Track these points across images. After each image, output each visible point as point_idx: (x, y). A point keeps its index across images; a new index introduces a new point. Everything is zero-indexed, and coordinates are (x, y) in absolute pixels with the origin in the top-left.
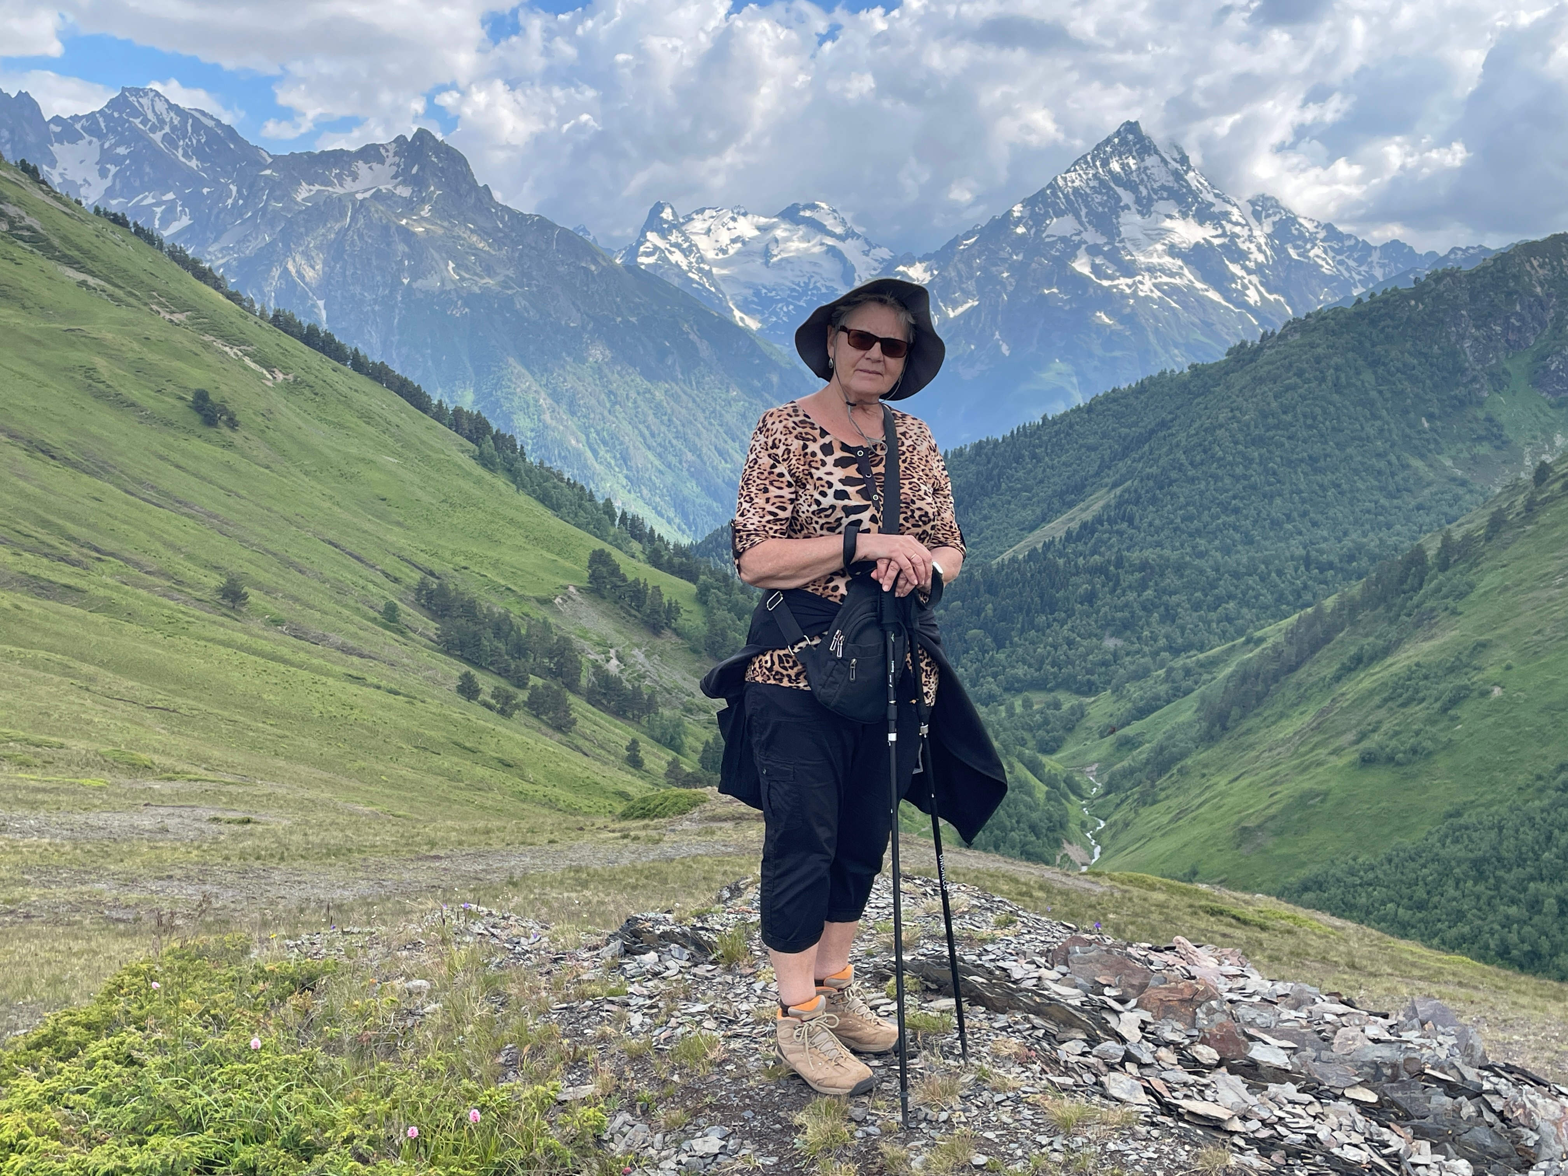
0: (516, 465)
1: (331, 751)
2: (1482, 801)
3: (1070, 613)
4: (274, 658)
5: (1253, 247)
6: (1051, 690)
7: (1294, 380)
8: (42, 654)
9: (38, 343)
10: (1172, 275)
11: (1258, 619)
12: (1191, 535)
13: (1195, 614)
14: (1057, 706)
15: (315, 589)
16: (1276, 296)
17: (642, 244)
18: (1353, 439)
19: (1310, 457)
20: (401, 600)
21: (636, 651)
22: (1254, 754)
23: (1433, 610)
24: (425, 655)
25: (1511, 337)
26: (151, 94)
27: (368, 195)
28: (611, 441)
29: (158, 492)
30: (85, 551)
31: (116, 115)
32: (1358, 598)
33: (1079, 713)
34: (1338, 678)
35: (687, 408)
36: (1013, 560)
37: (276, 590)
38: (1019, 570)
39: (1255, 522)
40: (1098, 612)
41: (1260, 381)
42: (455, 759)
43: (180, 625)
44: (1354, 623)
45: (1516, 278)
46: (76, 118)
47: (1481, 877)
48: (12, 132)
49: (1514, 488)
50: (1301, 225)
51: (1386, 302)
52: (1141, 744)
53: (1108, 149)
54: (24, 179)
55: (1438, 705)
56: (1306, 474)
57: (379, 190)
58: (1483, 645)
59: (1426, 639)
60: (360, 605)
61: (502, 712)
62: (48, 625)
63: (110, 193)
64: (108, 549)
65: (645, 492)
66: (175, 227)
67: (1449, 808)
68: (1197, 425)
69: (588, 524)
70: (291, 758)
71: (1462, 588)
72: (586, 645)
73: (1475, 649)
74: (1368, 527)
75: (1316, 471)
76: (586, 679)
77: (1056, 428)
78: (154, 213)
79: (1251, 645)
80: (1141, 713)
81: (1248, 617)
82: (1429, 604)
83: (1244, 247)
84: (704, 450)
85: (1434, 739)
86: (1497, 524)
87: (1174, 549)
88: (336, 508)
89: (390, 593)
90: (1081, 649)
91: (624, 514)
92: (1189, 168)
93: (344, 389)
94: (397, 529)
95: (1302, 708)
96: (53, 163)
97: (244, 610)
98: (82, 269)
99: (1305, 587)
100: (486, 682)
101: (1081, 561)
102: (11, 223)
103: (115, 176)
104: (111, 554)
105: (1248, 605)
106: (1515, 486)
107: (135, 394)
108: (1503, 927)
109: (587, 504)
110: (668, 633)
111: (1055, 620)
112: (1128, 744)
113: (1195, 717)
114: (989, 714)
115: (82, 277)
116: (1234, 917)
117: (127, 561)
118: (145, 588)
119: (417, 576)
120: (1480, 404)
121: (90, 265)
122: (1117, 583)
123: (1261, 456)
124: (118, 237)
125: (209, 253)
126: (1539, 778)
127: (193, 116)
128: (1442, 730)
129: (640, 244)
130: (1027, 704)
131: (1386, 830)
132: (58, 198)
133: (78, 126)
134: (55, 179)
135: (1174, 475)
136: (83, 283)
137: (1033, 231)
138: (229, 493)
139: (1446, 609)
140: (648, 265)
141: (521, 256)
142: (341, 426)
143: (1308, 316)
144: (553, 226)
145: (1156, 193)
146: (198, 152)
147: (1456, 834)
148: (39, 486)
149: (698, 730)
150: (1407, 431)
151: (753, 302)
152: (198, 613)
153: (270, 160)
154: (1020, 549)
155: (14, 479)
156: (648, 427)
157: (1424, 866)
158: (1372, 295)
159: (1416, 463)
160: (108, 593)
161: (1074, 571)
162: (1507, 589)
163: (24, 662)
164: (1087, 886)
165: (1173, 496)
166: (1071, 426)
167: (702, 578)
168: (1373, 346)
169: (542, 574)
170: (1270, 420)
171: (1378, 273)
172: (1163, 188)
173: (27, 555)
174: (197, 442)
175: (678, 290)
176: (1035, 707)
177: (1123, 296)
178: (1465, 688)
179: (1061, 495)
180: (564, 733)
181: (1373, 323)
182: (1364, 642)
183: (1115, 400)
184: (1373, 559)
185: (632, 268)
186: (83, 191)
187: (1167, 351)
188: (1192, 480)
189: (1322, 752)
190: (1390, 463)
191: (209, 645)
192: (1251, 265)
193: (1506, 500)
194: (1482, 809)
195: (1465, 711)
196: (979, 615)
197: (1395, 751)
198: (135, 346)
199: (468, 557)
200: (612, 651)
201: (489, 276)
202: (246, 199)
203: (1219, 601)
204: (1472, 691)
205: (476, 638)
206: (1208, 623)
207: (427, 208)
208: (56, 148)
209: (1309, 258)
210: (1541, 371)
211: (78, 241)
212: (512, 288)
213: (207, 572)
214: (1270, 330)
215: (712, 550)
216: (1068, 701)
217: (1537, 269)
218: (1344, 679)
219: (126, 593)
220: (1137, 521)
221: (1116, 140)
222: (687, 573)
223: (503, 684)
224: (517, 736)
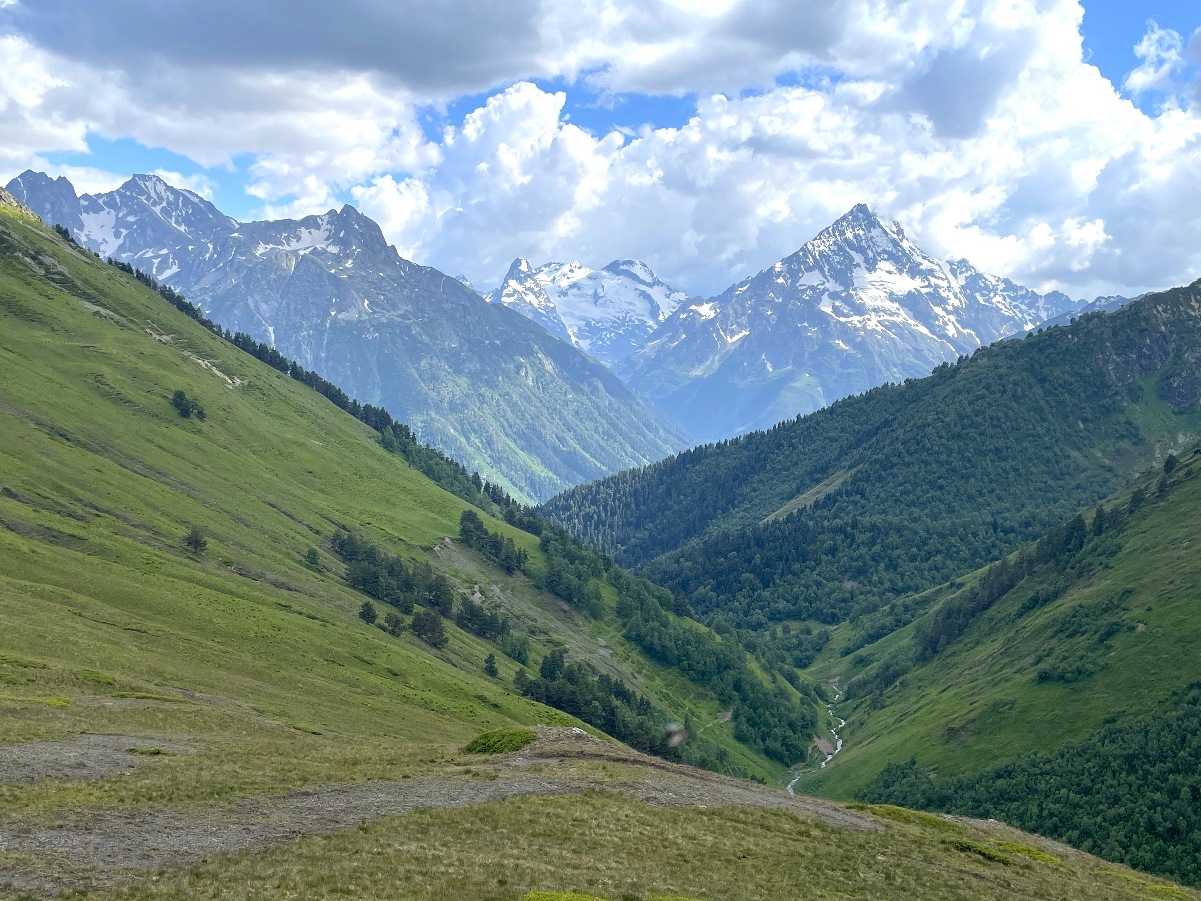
0: (410, 448)
1: (260, 664)
2: (1132, 710)
3: (818, 562)
4: (223, 590)
5: (951, 296)
6: (804, 620)
7: (983, 392)
8: (49, 587)
9: (62, 356)
10: (892, 314)
11: (959, 569)
12: (908, 505)
13: (912, 565)
14: (808, 632)
15: (256, 538)
16: (969, 331)
17: (505, 288)
18: (1028, 435)
19: (996, 449)
20: (320, 547)
21: (494, 587)
22: (957, 671)
23: (1091, 564)
24: (336, 589)
25: (1143, 362)
26: (154, 179)
27: (307, 251)
28: (480, 430)
29: (143, 466)
30: (88, 509)
31: (128, 193)
32: (1034, 555)
33: (825, 638)
34: (1020, 615)
35: (536, 407)
36: (776, 522)
37: (228, 539)
38: (779, 529)
39: (956, 495)
40: (838, 562)
41: (958, 392)
42: (356, 670)
43: (155, 565)
44: (1032, 573)
45: (1146, 320)
46: (99, 196)
47: (1132, 769)
48: (53, 205)
49: (1149, 474)
50: (986, 279)
51: (1050, 335)
52: (872, 662)
53: (844, 224)
54: (58, 237)
55: (1097, 636)
56: (992, 461)
57: (316, 248)
58: (1130, 592)
59: (1085, 587)
60: (290, 551)
61: (393, 633)
62: (56, 565)
63: (121, 249)
64: (105, 508)
65: (504, 467)
66: (167, 274)
67: (1107, 716)
68: (911, 424)
69: (461, 491)
70: (230, 669)
71: (1113, 548)
72: (457, 581)
73: (1123, 594)
74: (1040, 500)
75: (1001, 459)
76: (456, 607)
77: (807, 424)
78: (152, 264)
79: (954, 588)
80: (872, 638)
81: (952, 567)
82: (1087, 561)
83: (944, 294)
84: (548, 437)
85: (1094, 663)
86: (1137, 500)
87: (895, 515)
88: (275, 479)
89: (312, 542)
90: (827, 590)
91: (488, 484)
92: (904, 237)
93: (284, 391)
94: (319, 494)
95: (993, 637)
96: (81, 227)
97: (203, 554)
98: (97, 303)
99: (994, 546)
100: (382, 610)
101: (826, 523)
102: (47, 269)
103: (125, 237)
104: (107, 512)
105: (953, 559)
106: (1149, 473)
107: (129, 392)
108: (1150, 809)
109: (460, 477)
110: (518, 573)
111: (806, 567)
112: (862, 662)
113: (913, 642)
114: (757, 637)
115: (97, 308)
116: (980, 853)
117: (117, 516)
118: (130, 537)
119: (333, 529)
120: (1122, 411)
121: (103, 300)
122: (853, 541)
123: (959, 447)
124: (124, 280)
125: (191, 292)
126: (1175, 694)
127: (183, 195)
128: (1100, 656)
129: (503, 288)
130: (786, 630)
131: (1060, 732)
132: (82, 252)
133: (100, 202)
134: (82, 238)
135: (895, 460)
136: (97, 313)
137: (789, 281)
138: (196, 466)
139: (1101, 564)
140: (509, 303)
141: (417, 297)
142: (281, 418)
143: (993, 345)
144: (441, 275)
145: (880, 256)
146: (186, 221)
147: (1111, 736)
148: (57, 461)
149: (539, 647)
150: (1068, 430)
151: (585, 330)
152: (168, 556)
153: (237, 226)
154: (781, 513)
155: (38, 455)
156: (507, 420)
157: (1088, 760)
158: (1040, 331)
159: (1075, 454)
160: (103, 541)
161: (821, 530)
162: (1146, 549)
163: (34, 594)
164: (855, 821)
165: (895, 476)
166: (818, 423)
167: (544, 532)
168: (1042, 368)
169: (425, 529)
170: (966, 421)
171: (1044, 315)
172: (885, 251)
173: (44, 512)
174: (173, 428)
175: (530, 321)
176: (792, 633)
177: (856, 329)
178: (1117, 624)
179: (811, 474)
180: (439, 649)
181: (1041, 350)
182: (1039, 587)
183: (850, 405)
184: (1044, 525)
185: (498, 306)
186: (102, 247)
187: (888, 370)
188: (908, 465)
189: (1009, 671)
190: (1055, 454)
191: (175, 580)
192: (950, 308)
193: (1144, 482)
194: (1132, 717)
195: (1115, 642)
196: (750, 563)
197: (1064, 672)
198: (133, 359)
199: (373, 515)
200: (476, 586)
201: (394, 310)
202: (219, 254)
203: (929, 555)
204: (1122, 627)
205: (375, 577)
206: (921, 571)
207: (350, 262)
208: (84, 217)
209: (992, 303)
210: (1166, 388)
211: (95, 282)
212: (410, 319)
213: (177, 525)
214: (965, 355)
215: (552, 511)
216: (817, 628)
217: (1162, 313)
218: (1024, 616)
219: (116, 541)
220: (867, 494)
221: (850, 218)
222: (533, 528)
223: (394, 611)
224: (403, 652)
